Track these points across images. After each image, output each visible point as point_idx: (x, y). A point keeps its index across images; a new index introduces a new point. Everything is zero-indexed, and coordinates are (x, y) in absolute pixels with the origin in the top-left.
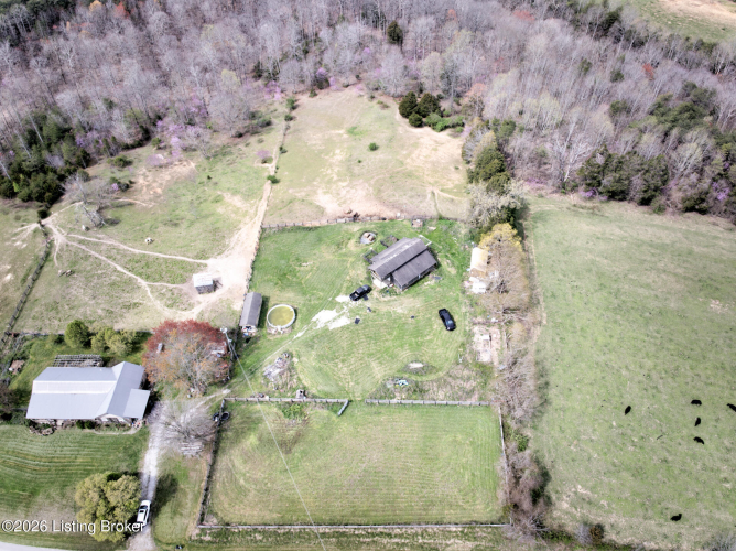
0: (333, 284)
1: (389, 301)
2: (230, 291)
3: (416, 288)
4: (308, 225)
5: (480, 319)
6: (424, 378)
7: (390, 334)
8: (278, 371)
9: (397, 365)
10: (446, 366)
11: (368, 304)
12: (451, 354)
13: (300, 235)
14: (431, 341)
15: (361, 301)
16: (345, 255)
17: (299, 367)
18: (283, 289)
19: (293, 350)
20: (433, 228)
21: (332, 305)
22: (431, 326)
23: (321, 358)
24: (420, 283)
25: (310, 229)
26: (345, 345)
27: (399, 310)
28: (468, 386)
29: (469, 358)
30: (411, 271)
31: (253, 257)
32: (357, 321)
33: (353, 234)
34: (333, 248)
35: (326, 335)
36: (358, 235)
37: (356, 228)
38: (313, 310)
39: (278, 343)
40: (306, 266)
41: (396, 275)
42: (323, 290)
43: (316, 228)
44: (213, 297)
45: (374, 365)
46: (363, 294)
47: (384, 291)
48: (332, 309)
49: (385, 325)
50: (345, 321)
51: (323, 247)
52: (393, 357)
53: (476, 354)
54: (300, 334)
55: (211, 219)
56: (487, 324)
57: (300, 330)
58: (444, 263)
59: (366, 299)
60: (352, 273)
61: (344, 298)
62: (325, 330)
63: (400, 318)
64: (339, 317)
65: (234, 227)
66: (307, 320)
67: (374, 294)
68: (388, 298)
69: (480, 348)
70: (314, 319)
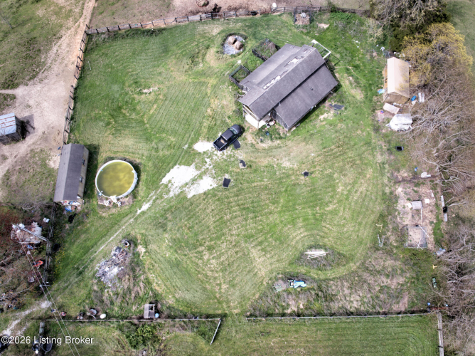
0: (188, 122)
1: (270, 149)
2: (45, 138)
3: (308, 126)
4: (149, 26)
5: (404, 174)
6: (330, 274)
7: (275, 202)
8: (116, 270)
9: (288, 254)
10: (360, 252)
11: (241, 155)
12: (366, 233)
13: (138, 43)
14: (334, 212)
15: (229, 151)
16: (203, 74)
17: (147, 262)
18: (117, 131)
19: (137, 233)
20: (325, 26)
21: (189, 157)
22: (334, 187)
23: (177, 244)
24: (313, 116)
25: (151, 33)
26: (211, 221)
27: (286, 164)
28: (394, 283)
29: (393, 240)
30: (301, 102)
31: (75, 82)
32: (226, 183)
33: (211, 39)
34: (186, 62)
35: (183, 206)
36: (219, 40)
37: (215, 29)
38: (163, 166)
39: (115, 222)
40: (150, 92)
41: (280, 112)
42: (174, 132)
43: (161, 31)
44: (23, 148)
45: (255, 253)
46: (232, 139)
47: (262, 132)
48: (189, 165)
49: (266, 188)
50: (207, 184)
51: (171, 61)
52: (282, 240)
53: (402, 234)
54: (145, 207)
55: (28, 26)
56: (415, 180)
57: (146, 199)
58: (346, 82)
59: (237, 147)
60: (215, 103)
61: (204, 146)
62: (181, 197)
63: (288, 176)
64: (200, 177)
65: (53, 36)
66: (155, 183)
67: (249, 137)
68: (267, 144)
69: (407, 221)
70: (165, 180)
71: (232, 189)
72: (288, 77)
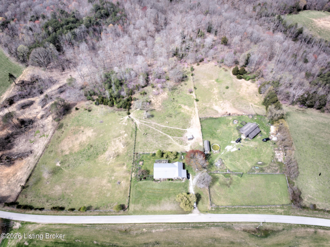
0: (228, 137)
2: (197, 140)
3: (255, 139)
4: (214, 117)
5: (276, 149)
6: (263, 166)
7: (250, 153)
8: (219, 164)
9: (254, 163)
10: (269, 163)
11: (241, 144)
12: (270, 159)
13: (213, 120)
14: (263, 155)
15: (239, 143)
16: (230, 128)
17: (225, 163)
18: (213, 139)
19: (222, 158)
20: (256, 118)
21: (230, 144)
22: (262, 151)
23: (231, 160)
24: (256, 137)
25: (216, 118)
26: (237, 156)
27: (251, 146)
28: (276, 168)
29: (275, 161)
30: (254, 134)
31: (200, 128)
32: (239, 149)
33: (230, 120)
34: (226, 125)
35: (231, 154)
36: (232, 121)
37: (231, 118)
38: (225, 146)
39: (217, 156)
40: (219, 131)
41: (250, 136)
42: (226, 139)
43: (218, 118)
44: (192, 141)
45: (247, 162)
46: (239, 141)
47: (245, 140)
49: (248, 150)
50: (235, 149)
51: (222, 125)
52: (253, 160)
53: (277, 159)
54: (223, 153)
55: (181, 114)
56: (279, 150)
57: (222, 152)
58: (262, 131)
60: (234, 134)
61: (233, 142)
62: (230, 152)
63: (252, 148)
64: (233, 148)
65: (190, 118)
66: (224, 148)
67: (242, 141)
68: (247, 142)
69: (278, 157)
70: (226, 148)
71: (240, 151)
72: (251, 129)
